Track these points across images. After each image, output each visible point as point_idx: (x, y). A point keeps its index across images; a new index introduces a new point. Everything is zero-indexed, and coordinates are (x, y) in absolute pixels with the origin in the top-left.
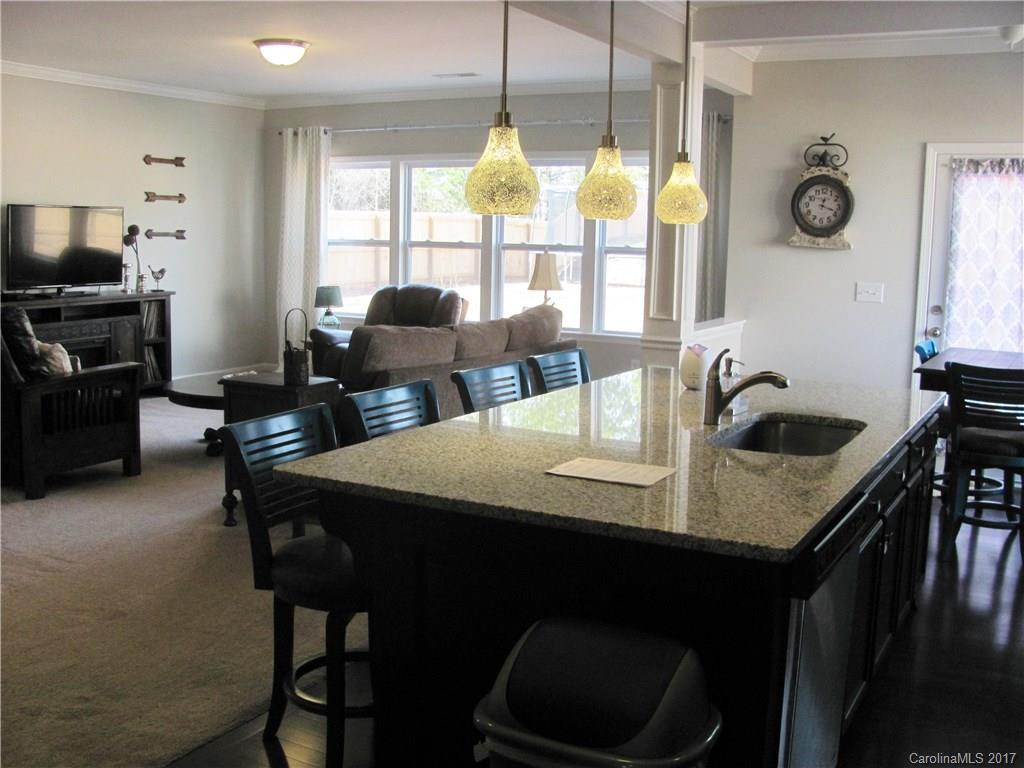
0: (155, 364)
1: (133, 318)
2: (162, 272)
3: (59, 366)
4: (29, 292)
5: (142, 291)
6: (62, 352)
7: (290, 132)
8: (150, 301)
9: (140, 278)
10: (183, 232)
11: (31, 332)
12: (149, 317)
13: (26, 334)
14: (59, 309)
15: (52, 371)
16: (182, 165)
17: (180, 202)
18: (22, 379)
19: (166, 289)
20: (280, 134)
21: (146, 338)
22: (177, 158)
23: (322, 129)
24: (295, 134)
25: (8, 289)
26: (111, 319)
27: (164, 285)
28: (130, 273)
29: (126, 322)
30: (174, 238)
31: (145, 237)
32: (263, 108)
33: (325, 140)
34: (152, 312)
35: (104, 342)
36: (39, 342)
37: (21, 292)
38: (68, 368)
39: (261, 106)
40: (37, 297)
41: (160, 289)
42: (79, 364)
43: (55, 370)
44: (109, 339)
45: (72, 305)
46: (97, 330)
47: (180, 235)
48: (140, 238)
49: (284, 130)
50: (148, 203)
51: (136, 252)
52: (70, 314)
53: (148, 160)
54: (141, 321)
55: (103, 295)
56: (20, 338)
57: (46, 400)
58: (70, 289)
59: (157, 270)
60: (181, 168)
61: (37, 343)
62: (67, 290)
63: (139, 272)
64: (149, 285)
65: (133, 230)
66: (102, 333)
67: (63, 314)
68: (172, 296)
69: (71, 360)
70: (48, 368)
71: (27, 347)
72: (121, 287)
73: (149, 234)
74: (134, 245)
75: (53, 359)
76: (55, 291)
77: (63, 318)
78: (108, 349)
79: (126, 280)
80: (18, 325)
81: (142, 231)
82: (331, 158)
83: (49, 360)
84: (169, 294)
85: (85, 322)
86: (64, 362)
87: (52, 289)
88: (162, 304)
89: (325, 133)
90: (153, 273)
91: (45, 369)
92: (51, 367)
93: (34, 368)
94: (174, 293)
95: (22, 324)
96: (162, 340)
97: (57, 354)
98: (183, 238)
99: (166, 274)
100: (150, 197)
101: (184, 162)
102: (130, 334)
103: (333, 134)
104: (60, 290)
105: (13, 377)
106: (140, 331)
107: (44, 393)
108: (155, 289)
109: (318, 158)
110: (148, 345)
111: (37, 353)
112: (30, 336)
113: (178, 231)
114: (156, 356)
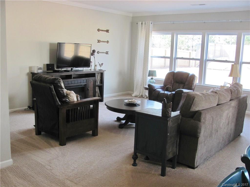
0: (99, 92)
1: (93, 78)
2: (102, 64)
3: (73, 99)
4: (63, 69)
5: (96, 70)
6: (74, 94)
7: (140, 23)
8: (98, 73)
9: (96, 66)
10: (108, 52)
11: (64, 87)
12: (98, 78)
13: (62, 88)
14: (71, 75)
15: (70, 100)
16: (109, 32)
17: (107, 43)
18: (60, 104)
19: (103, 69)
20: (137, 24)
21: (97, 84)
22: (107, 30)
23: (151, 22)
24: (142, 24)
25: (57, 69)
26: (87, 78)
27: (103, 68)
28: (92, 64)
29: (91, 79)
30: (105, 54)
31: (97, 53)
32: (132, 16)
33: (151, 26)
34: (99, 76)
35: (84, 85)
36: (66, 90)
37: (60, 69)
38: (75, 100)
39: (131, 15)
40: (65, 71)
41: (101, 69)
42: (79, 98)
43: (71, 100)
44: (86, 84)
45: (75, 74)
46: (82, 82)
47: (107, 53)
48: (96, 53)
49: (139, 22)
50: (98, 43)
51: (94, 58)
52: (74, 76)
53: (99, 30)
54: (95, 79)
55: (84, 71)
56: (60, 89)
57: (68, 111)
58: (75, 69)
59: (101, 63)
60: (108, 33)
61: (65, 90)
62: (74, 69)
63: (95, 64)
64: (98, 68)
65: (94, 51)
66: (84, 82)
67: (73, 76)
68: (105, 72)
69: (76, 96)
70: (69, 99)
71: (62, 92)
72: (90, 68)
73: (98, 53)
74: (94, 56)
75: (70, 96)
76: (71, 69)
77: (72, 78)
78: (85, 87)
79: (91, 66)
80: (59, 85)
81: (96, 52)
82: (153, 32)
83: (69, 97)
84: (104, 71)
85: (79, 79)
86: (74, 97)
87: (69, 69)
88: (102, 74)
89: (151, 24)
90: (99, 64)
91: (68, 100)
92: (70, 99)
93: (64, 100)
94: (105, 71)
95: (60, 84)
96: (101, 85)
97: (71, 95)
98: (108, 54)
99: (103, 65)
100: (99, 41)
101: (109, 31)
102: (92, 83)
103: (153, 24)
104: (72, 69)
105: (57, 103)
106: (95, 82)
107: (67, 109)
108: (100, 69)
109: (149, 31)
110: (97, 86)
111: (65, 94)
112: (63, 88)
113: (106, 52)
114: (99, 90)
